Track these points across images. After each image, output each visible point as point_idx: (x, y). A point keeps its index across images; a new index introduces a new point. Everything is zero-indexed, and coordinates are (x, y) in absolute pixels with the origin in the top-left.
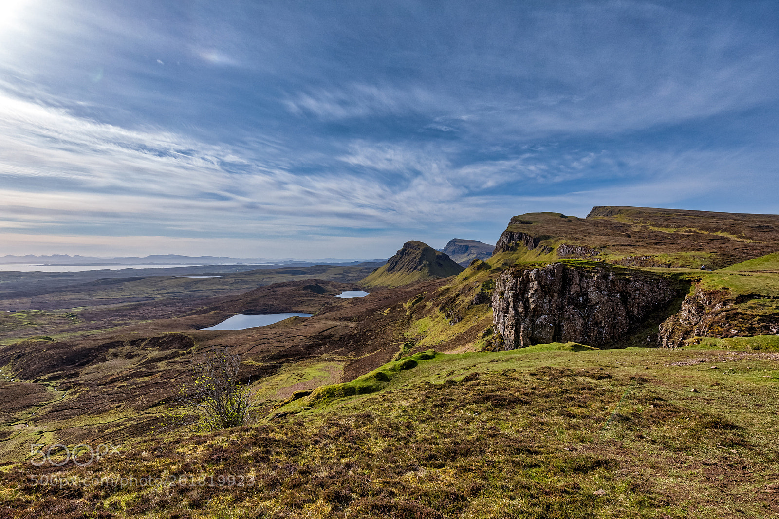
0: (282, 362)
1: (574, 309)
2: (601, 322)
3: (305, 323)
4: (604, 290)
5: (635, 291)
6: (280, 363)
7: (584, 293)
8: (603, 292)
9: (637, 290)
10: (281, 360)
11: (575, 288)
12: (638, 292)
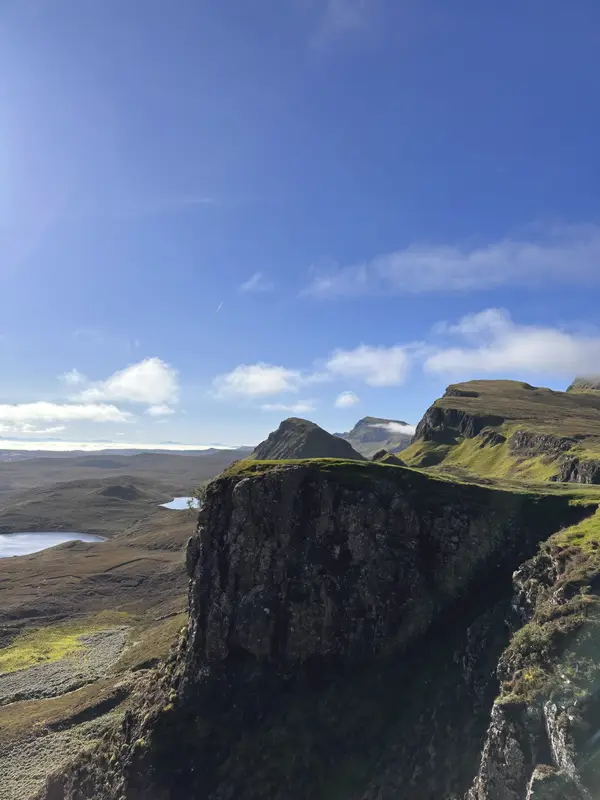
0: (23, 625)
1: (321, 572)
2: (370, 609)
3: (90, 553)
4: (380, 531)
5: (450, 536)
6: (18, 626)
7: (340, 536)
8: (378, 535)
9: (454, 534)
10: (21, 622)
11: (324, 524)
12: (455, 539)
